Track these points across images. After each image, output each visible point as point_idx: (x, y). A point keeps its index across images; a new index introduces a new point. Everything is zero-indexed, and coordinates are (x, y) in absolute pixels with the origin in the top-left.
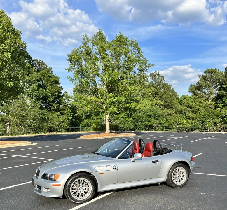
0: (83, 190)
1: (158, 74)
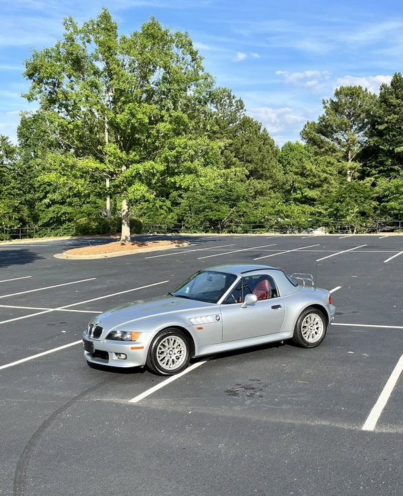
0: (174, 354)
1: (229, 96)
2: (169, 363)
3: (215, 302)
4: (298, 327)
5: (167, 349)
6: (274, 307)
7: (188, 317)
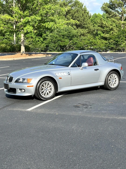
0: (48, 90)
2: (46, 94)
3: (68, 66)
4: (106, 80)
5: (44, 87)
6: (96, 70)
7: (54, 72)
